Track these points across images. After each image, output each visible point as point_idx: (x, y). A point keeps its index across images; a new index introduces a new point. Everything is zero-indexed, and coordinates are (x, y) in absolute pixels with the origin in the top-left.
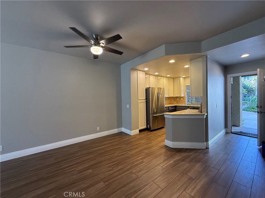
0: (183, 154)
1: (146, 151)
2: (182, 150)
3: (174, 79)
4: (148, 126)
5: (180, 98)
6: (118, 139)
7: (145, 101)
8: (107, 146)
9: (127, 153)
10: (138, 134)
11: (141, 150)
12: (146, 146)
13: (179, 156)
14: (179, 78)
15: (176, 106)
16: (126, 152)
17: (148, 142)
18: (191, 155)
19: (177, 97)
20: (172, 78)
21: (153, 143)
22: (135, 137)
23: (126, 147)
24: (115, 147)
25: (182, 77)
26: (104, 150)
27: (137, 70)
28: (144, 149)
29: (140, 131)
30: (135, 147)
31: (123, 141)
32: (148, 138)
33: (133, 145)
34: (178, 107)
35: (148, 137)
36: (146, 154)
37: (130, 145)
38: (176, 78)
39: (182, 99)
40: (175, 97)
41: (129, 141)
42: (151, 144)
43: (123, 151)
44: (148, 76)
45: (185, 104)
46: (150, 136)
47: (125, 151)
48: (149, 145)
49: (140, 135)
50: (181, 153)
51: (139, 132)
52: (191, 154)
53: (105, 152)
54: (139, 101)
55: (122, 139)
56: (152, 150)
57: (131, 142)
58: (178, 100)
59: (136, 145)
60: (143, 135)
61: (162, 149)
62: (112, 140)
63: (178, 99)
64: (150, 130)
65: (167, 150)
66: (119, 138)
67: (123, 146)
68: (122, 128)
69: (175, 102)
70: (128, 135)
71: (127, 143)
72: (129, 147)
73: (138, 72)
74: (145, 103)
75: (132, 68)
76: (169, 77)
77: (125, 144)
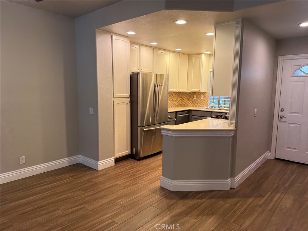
0: (190, 202)
1: (122, 202)
2: (190, 195)
3: (190, 56)
4: (134, 149)
5: (198, 94)
6: (66, 181)
7: (129, 100)
8: (40, 196)
9: (84, 207)
10: (112, 167)
11: (112, 200)
12: (125, 191)
13: (182, 206)
14: (199, 56)
15: (190, 111)
16: (80, 207)
17: (130, 182)
18: (203, 203)
19: (194, 93)
20: (186, 54)
21: (139, 184)
22: (106, 174)
23: (84, 196)
24: (59, 198)
26: (32, 206)
27: (112, 34)
28: (118, 198)
29: (117, 160)
30: (102, 193)
31: (78, 183)
32: (132, 174)
33: (99, 190)
34: (193, 113)
35: (131, 172)
36: (121, 207)
37: (93, 190)
38: (194, 54)
39: (202, 97)
40: (190, 93)
41: (91, 183)
42: (134, 186)
43: (76, 204)
44: (137, 46)
45: (207, 107)
46: (135, 170)
47: (80, 205)
48: (130, 188)
49: (115, 168)
50: (186, 201)
51: (115, 162)
52: (203, 200)
53: (35, 209)
54: (115, 100)
55: (75, 179)
56: (135, 198)
57: (96, 184)
58: (195, 98)
60: (122, 170)
61: (154, 195)
62: (56, 182)
63: (195, 96)
64: (138, 158)
65: (162, 196)
66: (71, 177)
67: (77, 193)
68: (80, 156)
69: (189, 102)
70: (92, 171)
71: (86, 186)
72: (89, 194)
73: (114, 37)
74: (129, 104)
75: (100, 28)
76: (179, 53)
77: (81, 189)
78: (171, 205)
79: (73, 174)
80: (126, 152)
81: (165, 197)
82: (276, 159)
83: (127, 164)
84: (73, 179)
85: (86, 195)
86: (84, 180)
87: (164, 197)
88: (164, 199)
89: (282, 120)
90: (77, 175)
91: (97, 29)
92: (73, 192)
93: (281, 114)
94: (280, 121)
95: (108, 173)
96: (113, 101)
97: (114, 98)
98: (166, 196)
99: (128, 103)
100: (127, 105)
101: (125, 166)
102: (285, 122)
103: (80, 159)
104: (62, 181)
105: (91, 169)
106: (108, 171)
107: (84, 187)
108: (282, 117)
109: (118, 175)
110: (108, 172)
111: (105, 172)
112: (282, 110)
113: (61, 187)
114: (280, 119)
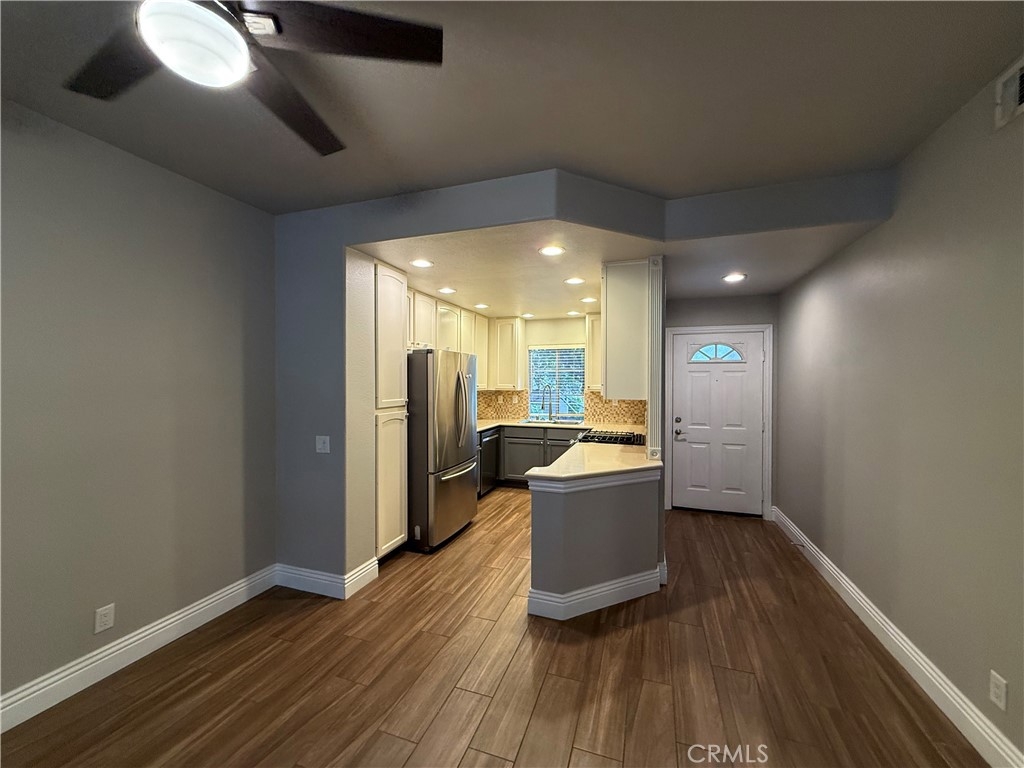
2: (603, 622)
3: (491, 319)
4: (417, 528)
5: (508, 395)
7: (405, 412)
9: (379, 733)
10: (374, 582)
13: (611, 656)
14: (512, 321)
15: (499, 429)
18: (643, 635)
19: (498, 393)
20: (485, 316)
21: (475, 620)
22: (372, 606)
23: (354, 692)
25: (522, 318)
27: (376, 261)
29: (383, 562)
31: (311, 651)
34: (507, 432)
37: (370, 665)
38: (498, 318)
39: (516, 400)
40: (491, 392)
41: (350, 645)
42: (468, 627)
45: (527, 418)
46: (437, 581)
47: (361, 729)
48: (462, 633)
51: (380, 569)
54: (380, 413)
55: (293, 640)
57: (364, 642)
58: (501, 401)
59: (400, 655)
62: (233, 666)
63: (501, 398)
64: (427, 549)
66: (276, 636)
68: (278, 567)
69: (489, 409)
70: (326, 604)
71: (340, 657)
72: (367, 682)
73: (380, 268)
74: (406, 421)
75: (355, 246)
76: (476, 313)
77: (330, 670)
78: (589, 659)
79: (280, 626)
80: (400, 538)
81: (559, 641)
82: (674, 508)
83: (409, 566)
84: (286, 644)
85: (359, 687)
86: (322, 637)
87: (556, 639)
88: (561, 646)
89: (680, 437)
90: (290, 627)
91: (348, 246)
92: (311, 687)
93: (677, 426)
94: (677, 440)
95: (377, 603)
96: (376, 417)
97: (377, 409)
98: (558, 636)
99: (404, 418)
100: (401, 424)
101: (407, 574)
102: (685, 440)
103: (280, 574)
104: (256, 658)
105: (320, 599)
106: (375, 596)
107: (335, 661)
108: (678, 433)
109: (408, 605)
110: (375, 600)
111: (366, 602)
112: (678, 420)
113: (264, 681)
114: (676, 437)
